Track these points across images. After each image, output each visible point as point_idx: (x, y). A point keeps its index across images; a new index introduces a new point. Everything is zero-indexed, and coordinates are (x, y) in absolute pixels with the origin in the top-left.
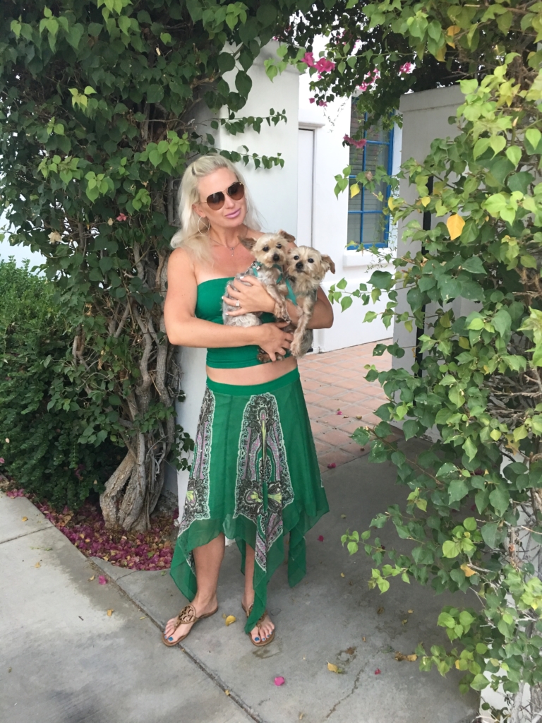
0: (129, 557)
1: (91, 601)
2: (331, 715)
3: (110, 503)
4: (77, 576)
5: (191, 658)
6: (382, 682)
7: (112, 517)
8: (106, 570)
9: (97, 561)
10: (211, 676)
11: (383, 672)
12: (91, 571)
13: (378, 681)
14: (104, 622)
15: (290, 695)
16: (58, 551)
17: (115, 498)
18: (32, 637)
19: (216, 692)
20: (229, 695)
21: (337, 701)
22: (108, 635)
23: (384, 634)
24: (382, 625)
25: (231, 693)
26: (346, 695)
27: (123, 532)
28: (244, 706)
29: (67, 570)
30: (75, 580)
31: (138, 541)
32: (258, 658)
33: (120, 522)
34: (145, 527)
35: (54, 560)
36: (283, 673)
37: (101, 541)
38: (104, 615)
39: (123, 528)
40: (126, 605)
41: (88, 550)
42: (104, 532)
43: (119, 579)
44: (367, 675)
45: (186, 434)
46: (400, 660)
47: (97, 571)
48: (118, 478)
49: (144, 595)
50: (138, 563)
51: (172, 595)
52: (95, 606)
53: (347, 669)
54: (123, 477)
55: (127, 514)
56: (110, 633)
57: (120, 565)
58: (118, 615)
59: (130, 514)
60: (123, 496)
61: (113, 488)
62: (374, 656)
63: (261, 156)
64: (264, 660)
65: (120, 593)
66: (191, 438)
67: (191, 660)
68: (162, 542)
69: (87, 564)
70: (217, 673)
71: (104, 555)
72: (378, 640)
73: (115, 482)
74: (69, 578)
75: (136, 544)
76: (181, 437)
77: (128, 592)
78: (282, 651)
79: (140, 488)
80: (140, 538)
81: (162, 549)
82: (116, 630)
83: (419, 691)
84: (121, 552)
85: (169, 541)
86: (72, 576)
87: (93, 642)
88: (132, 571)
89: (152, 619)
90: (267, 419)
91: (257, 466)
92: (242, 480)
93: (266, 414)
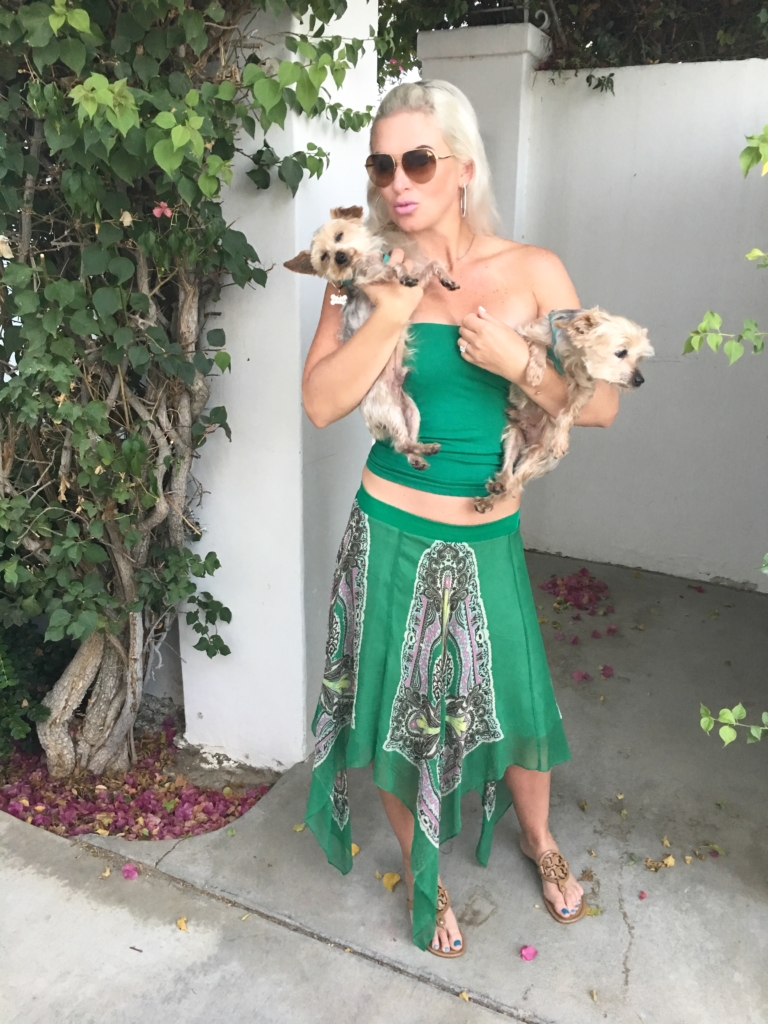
0: (141, 820)
1: (132, 912)
2: (629, 979)
3: (62, 735)
4: (74, 876)
5: (371, 959)
6: (657, 909)
7: (69, 757)
8: (122, 852)
9: (95, 841)
10: (421, 979)
11: (648, 893)
12: (91, 861)
13: (651, 908)
14: (194, 941)
15: (556, 968)
16: (5, 840)
17: (66, 725)
18: (66, 1012)
19: (446, 1000)
20: (470, 999)
21: (622, 956)
22: (204, 965)
23: (609, 839)
24: (599, 828)
25: (471, 995)
26: (627, 944)
27: (94, 779)
28: (503, 1008)
29: (48, 870)
30: (75, 884)
31: (127, 787)
32: (471, 927)
33: (83, 763)
34: (128, 760)
35: (6, 858)
36: (521, 938)
37: (63, 803)
38: (174, 931)
39: (91, 772)
40: (202, 903)
41: (57, 826)
42: (55, 787)
43: (160, 861)
44: (632, 905)
45: (207, 595)
46: (656, 870)
47: (106, 857)
48: (72, 689)
49: (224, 877)
50: (162, 824)
51: (269, 865)
52: (145, 920)
53: (601, 905)
54: (82, 685)
55: (96, 748)
56: (205, 959)
57: (137, 837)
58: (198, 925)
59: (103, 745)
60: (82, 718)
61: (65, 708)
62: (620, 874)
63: (344, 108)
64: (481, 927)
65: (174, 886)
66: (215, 599)
67: (371, 963)
68: (170, 780)
69: (78, 850)
70: (428, 970)
71: (93, 827)
72: (609, 849)
73: (66, 697)
74: (61, 884)
75: (128, 793)
76: (199, 601)
77: (190, 880)
78: (497, 906)
79: (134, 698)
80: (131, 781)
81: (178, 791)
82: (213, 951)
83: (708, 906)
84: (116, 813)
85: (182, 775)
86: (66, 878)
87: (187, 984)
88: (170, 841)
89: (261, 915)
90: (454, 589)
91: (430, 670)
92: (406, 688)
93: (454, 579)
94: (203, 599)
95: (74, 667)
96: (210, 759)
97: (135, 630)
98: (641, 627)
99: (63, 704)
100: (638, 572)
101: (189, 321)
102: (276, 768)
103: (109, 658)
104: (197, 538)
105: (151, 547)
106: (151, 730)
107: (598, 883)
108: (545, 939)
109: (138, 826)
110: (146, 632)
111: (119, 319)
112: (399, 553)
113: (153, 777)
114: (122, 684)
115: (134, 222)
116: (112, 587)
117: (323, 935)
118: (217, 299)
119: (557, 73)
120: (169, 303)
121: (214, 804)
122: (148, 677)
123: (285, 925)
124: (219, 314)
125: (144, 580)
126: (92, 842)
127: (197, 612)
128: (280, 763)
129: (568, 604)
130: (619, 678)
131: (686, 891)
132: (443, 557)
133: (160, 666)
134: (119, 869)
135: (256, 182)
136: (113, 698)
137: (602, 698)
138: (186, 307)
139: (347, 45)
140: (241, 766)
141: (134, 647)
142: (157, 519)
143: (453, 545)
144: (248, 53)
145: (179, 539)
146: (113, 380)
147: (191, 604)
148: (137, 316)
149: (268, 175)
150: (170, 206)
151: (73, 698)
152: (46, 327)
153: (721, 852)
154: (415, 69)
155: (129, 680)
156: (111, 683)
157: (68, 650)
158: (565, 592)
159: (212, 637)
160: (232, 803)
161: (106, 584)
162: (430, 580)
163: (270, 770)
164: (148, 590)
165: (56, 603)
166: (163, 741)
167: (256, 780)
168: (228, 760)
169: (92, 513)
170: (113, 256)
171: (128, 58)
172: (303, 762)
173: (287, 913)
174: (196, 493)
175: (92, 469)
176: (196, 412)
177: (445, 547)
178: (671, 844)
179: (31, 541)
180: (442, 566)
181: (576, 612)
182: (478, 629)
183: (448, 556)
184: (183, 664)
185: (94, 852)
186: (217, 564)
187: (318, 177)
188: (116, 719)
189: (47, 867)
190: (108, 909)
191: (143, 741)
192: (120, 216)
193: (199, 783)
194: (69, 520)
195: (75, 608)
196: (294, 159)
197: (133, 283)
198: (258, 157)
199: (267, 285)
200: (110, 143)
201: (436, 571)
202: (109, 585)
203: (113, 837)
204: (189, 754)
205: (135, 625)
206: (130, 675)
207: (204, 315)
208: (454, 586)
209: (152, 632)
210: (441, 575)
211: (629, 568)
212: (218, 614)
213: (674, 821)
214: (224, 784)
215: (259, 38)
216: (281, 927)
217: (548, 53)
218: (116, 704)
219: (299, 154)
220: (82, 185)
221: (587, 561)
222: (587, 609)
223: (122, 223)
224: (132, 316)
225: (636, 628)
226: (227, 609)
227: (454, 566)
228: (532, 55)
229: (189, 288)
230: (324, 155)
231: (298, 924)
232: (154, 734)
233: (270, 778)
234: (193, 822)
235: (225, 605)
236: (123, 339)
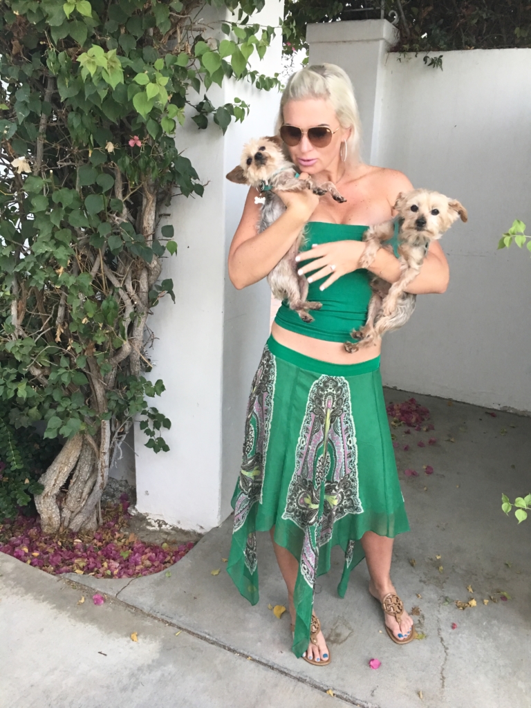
0: (105, 564)
1: (100, 628)
2: (445, 684)
3: (52, 504)
4: (60, 602)
5: (265, 665)
6: (463, 635)
7: (56, 520)
8: (93, 586)
9: (74, 578)
10: (299, 679)
11: (458, 625)
12: (71, 592)
13: (460, 635)
14: (143, 650)
15: (394, 675)
16: (12, 576)
17: (55, 497)
18: (54, 695)
19: (317, 695)
20: (334, 694)
21: (440, 668)
22: (149, 666)
23: (431, 586)
24: (424, 578)
25: (334, 692)
26: (444, 659)
27: (73, 535)
28: (357, 702)
29: (42, 597)
30: (60, 607)
32: (335, 645)
33: (66, 524)
34: (96, 523)
35: (13, 588)
36: (369, 653)
37: (52, 551)
38: (128, 642)
39: (71, 530)
40: (148, 623)
41: (48, 566)
42: (46, 540)
43: (119, 593)
44: (446, 633)
45: (154, 410)
46: (464, 609)
47: (81, 589)
48: (59, 473)
49: (163, 605)
50: (120, 568)
51: (195, 598)
52: (109, 634)
53: (425, 632)
54: (67, 470)
55: (75, 513)
56: (150, 662)
57: (103, 576)
58: (145, 638)
59: (80, 512)
60: (66, 492)
61: (54, 485)
62: (439, 611)
63: (260, 74)
64: (342, 645)
65: (129, 611)
66: (160, 412)
67: (266, 668)
68: (125, 537)
69: (62, 584)
70: (305, 674)
71: (73, 568)
72: (431, 593)
73: (55, 478)
74: (50, 607)
75: (96, 545)
76: (149, 414)
77: (139, 606)
78: (353, 631)
79: (103, 479)
80: (98, 537)
81: (131, 545)
82: (156, 656)
83: (500, 634)
84: (88, 559)
85: (133, 534)
86: (54, 603)
87: (137, 679)
88: (125, 579)
89: (189, 632)
90: (333, 408)
91: (315, 464)
92: (298, 476)
93: (333, 401)
94: (152, 413)
95: (61, 457)
96: (153, 523)
97: (104, 432)
98: (452, 440)
99: (53, 482)
100: (450, 402)
101: (149, 219)
102: (199, 531)
103: (86, 451)
104: (149, 369)
105: (117, 375)
106: (112, 502)
107: (423, 617)
108: (386, 655)
109: (104, 568)
110: (112, 434)
111: (102, 217)
112: (296, 383)
113: (113, 535)
114: (94, 470)
115: (115, 149)
116: (89, 402)
117: (232, 648)
118: (168, 205)
119: (402, 55)
120: (136, 207)
121: (156, 555)
122: (112, 465)
123: (205, 639)
124: (169, 215)
125: (112, 398)
126: (72, 579)
127: (147, 421)
128: (201, 527)
129: (402, 422)
130: (437, 475)
131: (484, 624)
132: (327, 386)
133: (121, 458)
134: (91, 597)
135: (198, 124)
136: (88, 479)
137: (425, 489)
138: (148, 209)
139: (263, 31)
140: (174, 529)
141: (104, 444)
142: (122, 356)
143: (334, 378)
144: (196, 34)
145: (137, 370)
146: (95, 259)
147: (143, 415)
148: (114, 215)
149: (206, 120)
150: (141, 139)
151: (60, 478)
152: (52, 221)
153: (509, 598)
154: (304, 50)
155: (100, 467)
156: (86, 469)
157: (57, 445)
158: (400, 414)
159: (157, 439)
160: (168, 554)
161: (86, 400)
162: (317, 402)
163: (194, 532)
164: (115, 405)
165: (52, 412)
166: (121, 509)
167: (185, 539)
168: (166, 524)
169: (78, 350)
170: (99, 173)
171: (116, 36)
172: (217, 527)
173: (207, 631)
174: (150, 339)
175: (81, 320)
176: (152, 282)
177: (329, 379)
178: (473, 590)
179: (35, 369)
180: (326, 392)
181: (406, 428)
182: (349, 437)
183: (331, 386)
184: (136, 457)
185: (73, 586)
186: (163, 388)
187: (241, 122)
188: (90, 494)
189: (41, 595)
190: (83, 625)
191: (107, 509)
192: (106, 145)
193: (145, 540)
194: (62, 355)
195: (65, 416)
196: (225, 108)
197: (112, 192)
198: (200, 107)
199: (203, 195)
200: (103, 94)
201: (321, 396)
202: (87, 401)
203: (87, 575)
204: (139, 520)
205: (105, 429)
206: (100, 464)
207: (159, 216)
208: (334, 406)
209: (116, 434)
210: (325, 398)
211: (444, 399)
212: (162, 423)
213: (476, 575)
214: (162, 541)
215: (204, 24)
216: (203, 641)
217: (397, 41)
218: (90, 484)
219: (228, 105)
220: (82, 123)
221: (413, 393)
222: (415, 427)
223: (107, 150)
224: (110, 215)
225: (449, 440)
226: (168, 420)
227: (335, 392)
228: (386, 42)
229: (150, 196)
230: (246, 106)
231: (214, 639)
232: (115, 505)
233: (195, 538)
234: (142, 566)
235: (167, 417)
236: (104, 231)
